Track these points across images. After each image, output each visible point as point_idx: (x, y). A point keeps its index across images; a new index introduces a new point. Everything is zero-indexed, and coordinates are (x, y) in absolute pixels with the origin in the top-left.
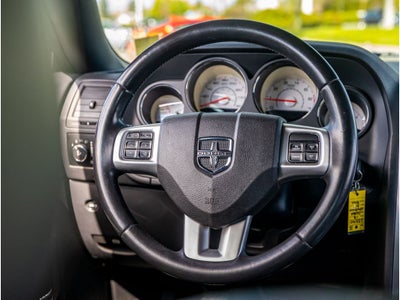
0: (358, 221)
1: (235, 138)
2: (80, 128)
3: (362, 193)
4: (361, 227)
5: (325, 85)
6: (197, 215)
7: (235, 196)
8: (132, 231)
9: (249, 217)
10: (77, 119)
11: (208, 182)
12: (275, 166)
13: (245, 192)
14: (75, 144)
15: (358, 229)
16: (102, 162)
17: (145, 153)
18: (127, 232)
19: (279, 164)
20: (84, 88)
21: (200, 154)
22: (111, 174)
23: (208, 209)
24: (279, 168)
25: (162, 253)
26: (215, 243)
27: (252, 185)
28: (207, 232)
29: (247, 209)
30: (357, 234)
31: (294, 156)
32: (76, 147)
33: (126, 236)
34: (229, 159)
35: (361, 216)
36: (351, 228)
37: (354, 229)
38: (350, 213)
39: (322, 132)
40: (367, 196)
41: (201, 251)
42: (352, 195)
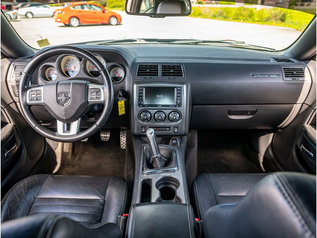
0: (123, 111)
1: (71, 92)
2: (16, 83)
3: (123, 102)
4: (124, 113)
5: (101, 71)
6: (61, 120)
7: (73, 112)
8: (38, 127)
9: (79, 119)
10: (14, 80)
11: (63, 108)
12: (86, 101)
13: (76, 111)
14: (16, 90)
15: (123, 113)
16: (23, 103)
17: (39, 98)
18: (36, 127)
19: (87, 100)
20: (16, 66)
21: (59, 98)
22: (27, 107)
23: (64, 118)
24: (88, 102)
25: (50, 134)
26: (69, 129)
27: (78, 108)
28: (66, 125)
29: (78, 116)
30: (123, 115)
31: (93, 97)
32: (16, 91)
33: (36, 129)
34: (69, 100)
35: (124, 109)
36: (120, 113)
37: (121, 114)
38: (119, 109)
39: (101, 88)
40: (125, 102)
41: (64, 132)
42: (119, 103)
